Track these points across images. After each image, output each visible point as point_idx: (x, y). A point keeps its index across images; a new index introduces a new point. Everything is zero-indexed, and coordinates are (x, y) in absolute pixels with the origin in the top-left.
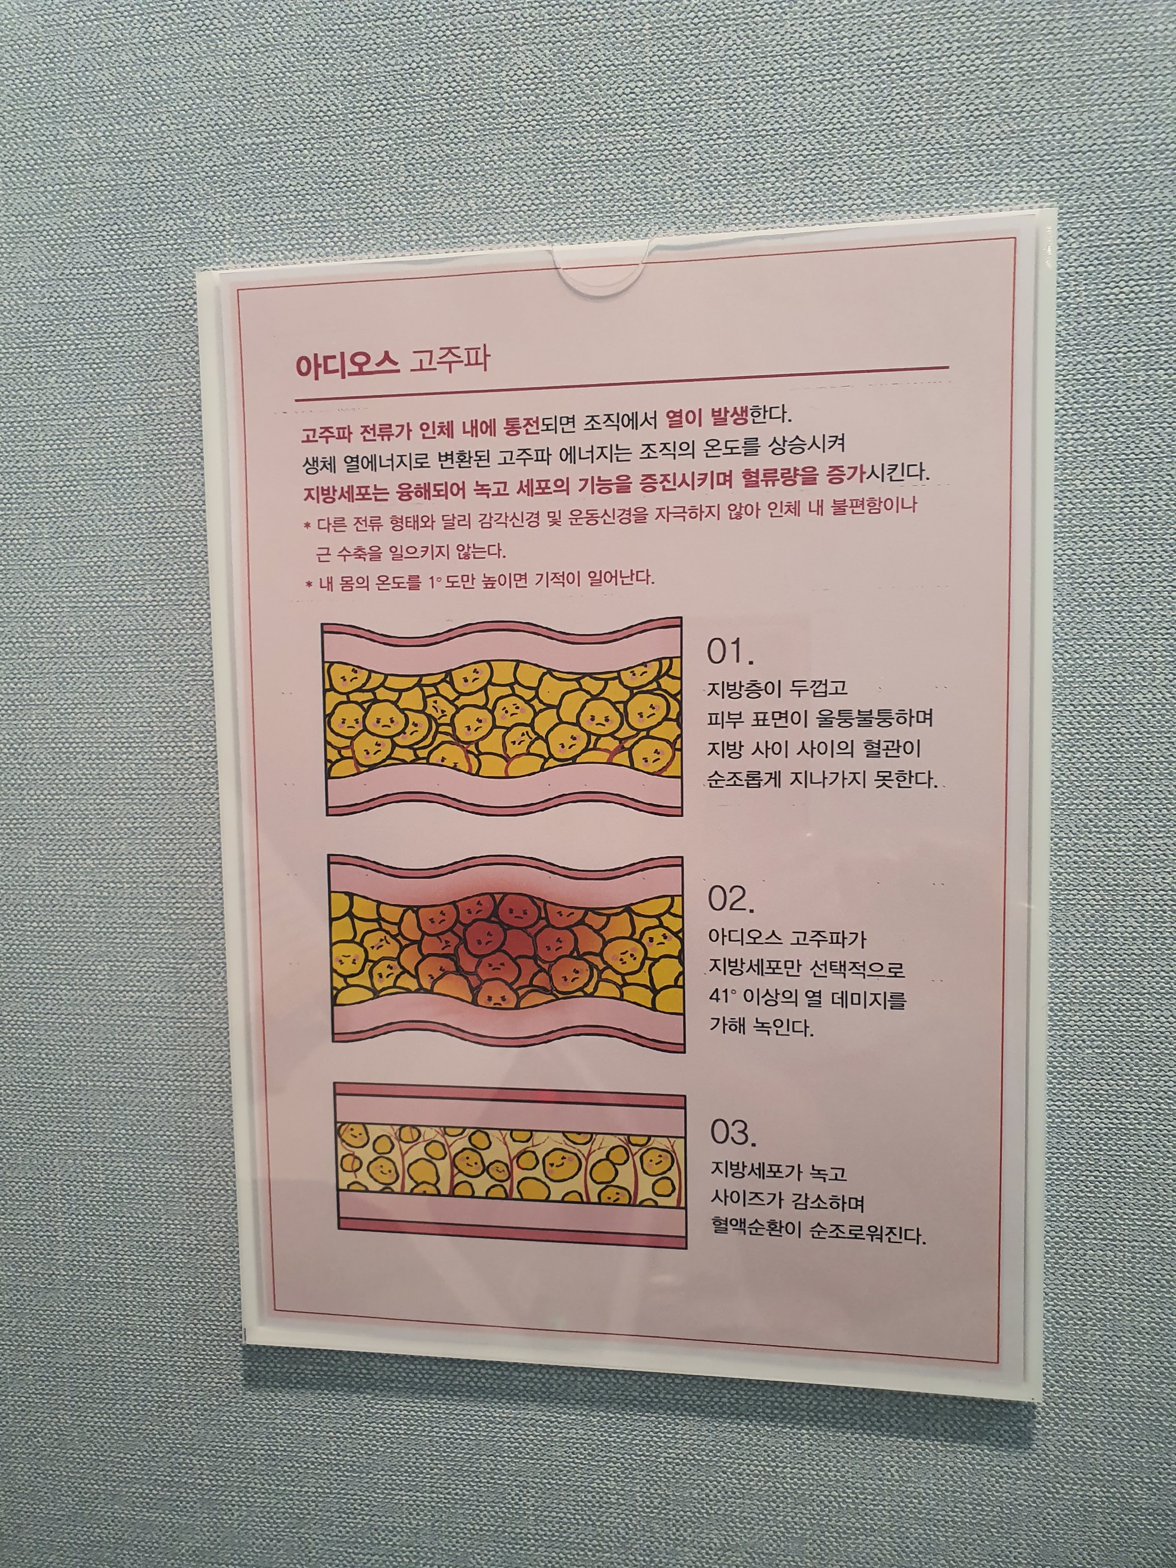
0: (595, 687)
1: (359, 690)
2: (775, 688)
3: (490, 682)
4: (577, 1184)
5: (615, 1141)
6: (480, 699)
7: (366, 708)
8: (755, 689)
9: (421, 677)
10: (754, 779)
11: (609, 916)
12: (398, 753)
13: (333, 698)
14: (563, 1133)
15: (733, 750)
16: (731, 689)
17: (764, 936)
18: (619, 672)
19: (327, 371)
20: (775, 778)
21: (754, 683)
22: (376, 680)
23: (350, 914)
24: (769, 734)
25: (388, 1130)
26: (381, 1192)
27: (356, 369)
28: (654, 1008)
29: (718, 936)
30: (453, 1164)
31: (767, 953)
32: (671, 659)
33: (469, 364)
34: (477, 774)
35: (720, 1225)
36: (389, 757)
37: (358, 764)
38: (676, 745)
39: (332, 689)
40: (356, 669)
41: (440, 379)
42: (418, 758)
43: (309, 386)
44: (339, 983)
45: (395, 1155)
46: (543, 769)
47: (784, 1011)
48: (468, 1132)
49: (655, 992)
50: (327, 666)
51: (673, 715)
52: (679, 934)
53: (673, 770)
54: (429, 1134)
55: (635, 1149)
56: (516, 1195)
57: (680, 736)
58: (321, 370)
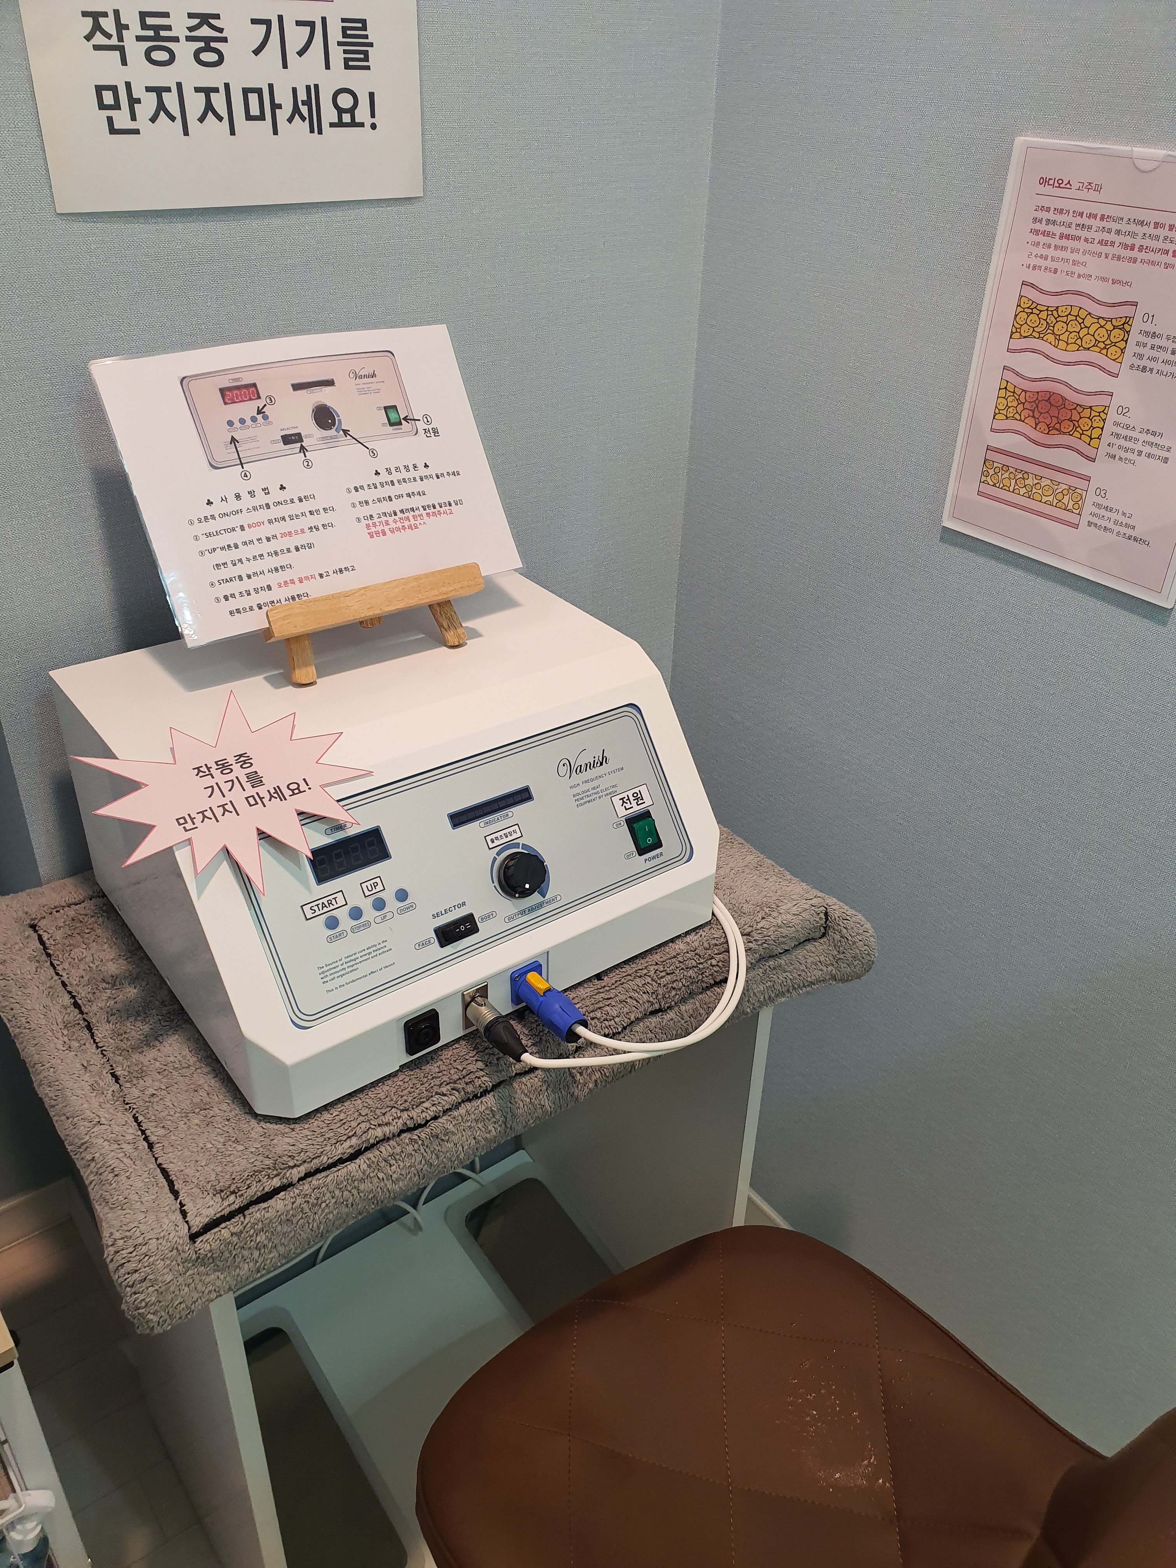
0: (1102, 322)
1: (1028, 308)
2: (1160, 336)
3: (1070, 314)
4: (1050, 498)
5: (1066, 487)
6: (1064, 319)
7: (1029, 315)
8: (1154, 335)
9: (1049, 307)
10: (1144, 369)
11: (1084, 409)
12: (1035, 334)
13: (1020, 309)
14: (1051, 480)
15: (1141, 356)
16: (1147, 334)
17: (1131, 427)
18: (1112, 319)
19: (1048, 185)
20: (1151, 370)
21: (1155, 333)
22: (1034, 305)
23: (1006, 388)
24: (1154, 353)
25: (1000, 466)
26: (993, 486)
27: (1058, 185)
28: (1089, 444)
29: (1116, 424)
30: (1016, 482)
31: (1129, 433)
32: (1130, 318)
33: (1095, 190)
34: (1056, 347)
35: (1090, 524)
36: (1031, 335)
37: (1021, 335)
38: (1123, 351)
39: (1020, 306)
40: (1029, 300)
41: (1084, 194)
42: (1039, 337)
43: (1042, 189)
44: (997, 411)
45: (1000, 475)
46: (1077, 350)
47: (1129, 455)
48: (1023, 472)
49: (1091, 439)
50: (1021, 297)
51: (1125, 339)
52: (1104, 421)
53: (1119, 360)
54: (1011, 470)
55: (1071, 491)
56: (1032, 497)
57: (1125, 348)
58: (1047, 183)
